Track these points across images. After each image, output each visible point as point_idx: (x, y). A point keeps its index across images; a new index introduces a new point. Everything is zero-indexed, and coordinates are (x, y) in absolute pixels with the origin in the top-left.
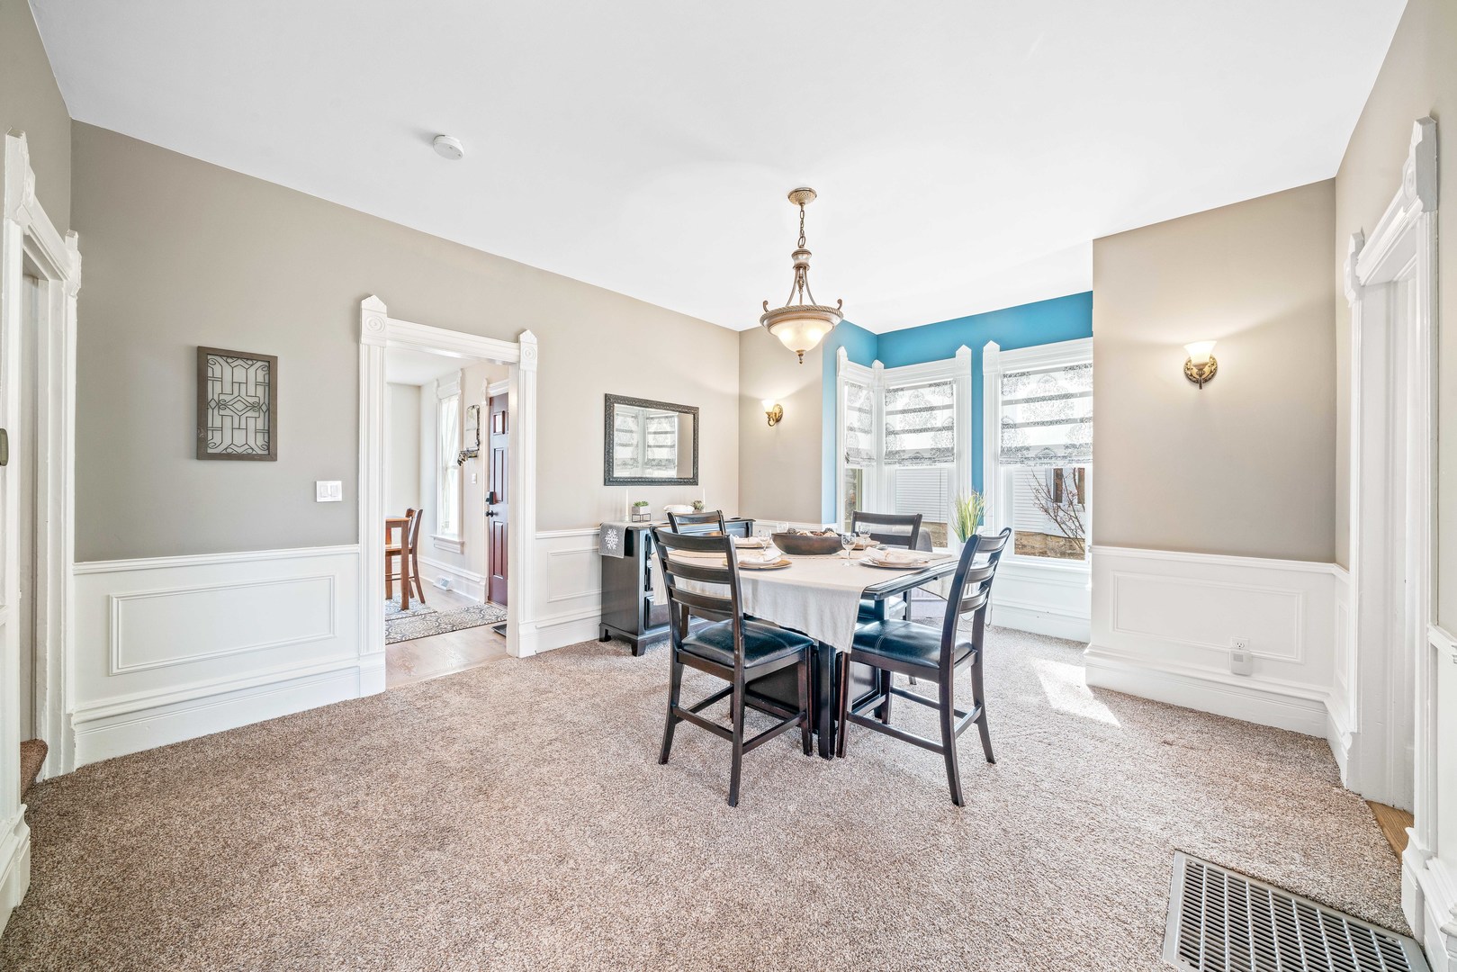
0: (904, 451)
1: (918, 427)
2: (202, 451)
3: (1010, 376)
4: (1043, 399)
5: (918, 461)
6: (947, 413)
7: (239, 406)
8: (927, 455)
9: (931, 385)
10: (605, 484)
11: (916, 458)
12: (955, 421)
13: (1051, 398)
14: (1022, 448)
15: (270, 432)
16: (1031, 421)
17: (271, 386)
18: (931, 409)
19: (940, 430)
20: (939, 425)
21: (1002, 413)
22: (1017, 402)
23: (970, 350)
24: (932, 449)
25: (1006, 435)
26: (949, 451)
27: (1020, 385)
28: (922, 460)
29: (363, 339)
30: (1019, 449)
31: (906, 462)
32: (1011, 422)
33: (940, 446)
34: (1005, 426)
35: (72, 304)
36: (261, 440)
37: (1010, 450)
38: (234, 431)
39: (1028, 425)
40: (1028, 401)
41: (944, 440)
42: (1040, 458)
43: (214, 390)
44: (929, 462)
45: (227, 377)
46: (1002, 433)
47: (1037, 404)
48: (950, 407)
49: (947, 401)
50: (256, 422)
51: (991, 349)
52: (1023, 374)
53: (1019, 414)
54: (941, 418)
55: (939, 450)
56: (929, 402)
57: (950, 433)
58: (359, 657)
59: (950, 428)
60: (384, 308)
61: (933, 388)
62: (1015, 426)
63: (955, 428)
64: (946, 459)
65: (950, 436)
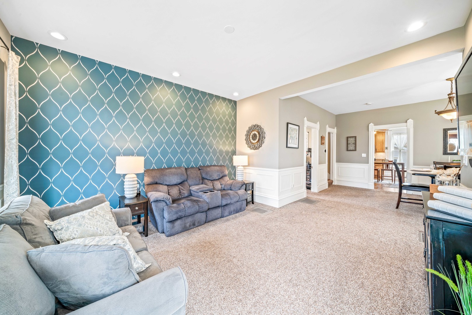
2: (347, 150)
7: (352, 144)
10: (443, 155)
15: (355, 147)
17: (356, 141)
29: (369, 131)
35: (336, 135)
36: (354, 148)
38: (351, 147)
43: (349, 142)
45: (350, 140)
50: (354, 146)
58: (368, 182)
60: (373, 124)
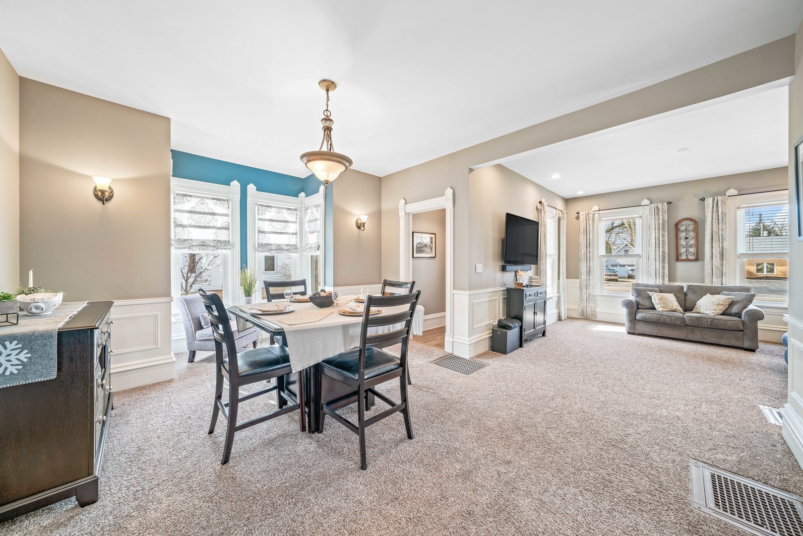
0: (191, 240)
1: (202, 225)
3: (262, 206)
4: (277, 221)
5: (205, 247)
6: (225, 219)
8: (212, 244)
9: (213, 199)
11: (203, 245)
12: (230, 225)
13: (280, 221)
14: (268, 244)
16: (272, 231)
18: (213, 214)
19: (219, 228)
20: (219, 225)
21: (258, 225)
22: (265, 220)
23: (239, 184)
24: (214, 240)
25: (260, 237)
26: (227, 243)
27: (267, 212)
28: (208, 248)
30: (266, 245)
31: (194, 248)
32: (262, 230)
33: (220, 239)
34: (260, 232)
37: (262, 245)
39: (270, 233)
40: (271, 220)
41: (223, 236)
42: (277, 250)
44: (212, 248)
46: (258, 235)
47: (275, 223)
48: (227, 215)
49: (225, 212)
51: (251, 188)
52: (268, 206)
53: (266, 226)
54: (220, 221)
55: (219, 241)
56: (212, 210)
57: (227, 231)
59: (227, 228)
61: (215, 201)
62: (264, 232)
63: (230, 229)
64: (226, 247)
65: (227, 233)
